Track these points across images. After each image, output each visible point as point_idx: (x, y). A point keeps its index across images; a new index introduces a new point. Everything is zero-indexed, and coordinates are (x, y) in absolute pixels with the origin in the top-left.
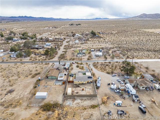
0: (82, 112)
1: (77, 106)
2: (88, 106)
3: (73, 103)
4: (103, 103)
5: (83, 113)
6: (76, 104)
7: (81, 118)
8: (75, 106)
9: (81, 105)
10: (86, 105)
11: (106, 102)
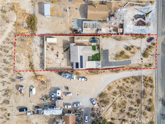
0: (26, 54)
1: (33, 50)
2: (32, 60)
3: (36, 46)
4: (36, 75)
5: (23, 55)
6: (35, 48)
7: (18, 53)
8: (33, 48)
9: (34, 53)
10: (34, 58)
11: (36, 78)
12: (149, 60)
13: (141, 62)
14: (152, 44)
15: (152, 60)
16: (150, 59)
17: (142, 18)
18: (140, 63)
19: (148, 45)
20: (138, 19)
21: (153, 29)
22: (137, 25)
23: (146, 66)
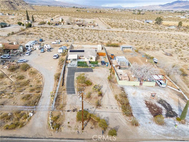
12: (70, 125)
13: (67, 110)
14: (111, 129)
15: (68, 131)
16: (73, 126)
17: (168, 111)
18: (67, 108)
19: (108, 122)
20: (160, 105)
21: (154, 132)
22: (147, 104)
23: (57, 118)
